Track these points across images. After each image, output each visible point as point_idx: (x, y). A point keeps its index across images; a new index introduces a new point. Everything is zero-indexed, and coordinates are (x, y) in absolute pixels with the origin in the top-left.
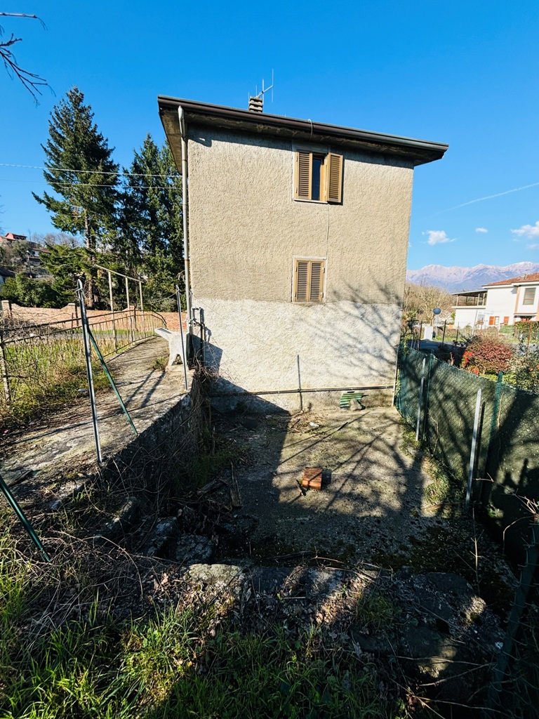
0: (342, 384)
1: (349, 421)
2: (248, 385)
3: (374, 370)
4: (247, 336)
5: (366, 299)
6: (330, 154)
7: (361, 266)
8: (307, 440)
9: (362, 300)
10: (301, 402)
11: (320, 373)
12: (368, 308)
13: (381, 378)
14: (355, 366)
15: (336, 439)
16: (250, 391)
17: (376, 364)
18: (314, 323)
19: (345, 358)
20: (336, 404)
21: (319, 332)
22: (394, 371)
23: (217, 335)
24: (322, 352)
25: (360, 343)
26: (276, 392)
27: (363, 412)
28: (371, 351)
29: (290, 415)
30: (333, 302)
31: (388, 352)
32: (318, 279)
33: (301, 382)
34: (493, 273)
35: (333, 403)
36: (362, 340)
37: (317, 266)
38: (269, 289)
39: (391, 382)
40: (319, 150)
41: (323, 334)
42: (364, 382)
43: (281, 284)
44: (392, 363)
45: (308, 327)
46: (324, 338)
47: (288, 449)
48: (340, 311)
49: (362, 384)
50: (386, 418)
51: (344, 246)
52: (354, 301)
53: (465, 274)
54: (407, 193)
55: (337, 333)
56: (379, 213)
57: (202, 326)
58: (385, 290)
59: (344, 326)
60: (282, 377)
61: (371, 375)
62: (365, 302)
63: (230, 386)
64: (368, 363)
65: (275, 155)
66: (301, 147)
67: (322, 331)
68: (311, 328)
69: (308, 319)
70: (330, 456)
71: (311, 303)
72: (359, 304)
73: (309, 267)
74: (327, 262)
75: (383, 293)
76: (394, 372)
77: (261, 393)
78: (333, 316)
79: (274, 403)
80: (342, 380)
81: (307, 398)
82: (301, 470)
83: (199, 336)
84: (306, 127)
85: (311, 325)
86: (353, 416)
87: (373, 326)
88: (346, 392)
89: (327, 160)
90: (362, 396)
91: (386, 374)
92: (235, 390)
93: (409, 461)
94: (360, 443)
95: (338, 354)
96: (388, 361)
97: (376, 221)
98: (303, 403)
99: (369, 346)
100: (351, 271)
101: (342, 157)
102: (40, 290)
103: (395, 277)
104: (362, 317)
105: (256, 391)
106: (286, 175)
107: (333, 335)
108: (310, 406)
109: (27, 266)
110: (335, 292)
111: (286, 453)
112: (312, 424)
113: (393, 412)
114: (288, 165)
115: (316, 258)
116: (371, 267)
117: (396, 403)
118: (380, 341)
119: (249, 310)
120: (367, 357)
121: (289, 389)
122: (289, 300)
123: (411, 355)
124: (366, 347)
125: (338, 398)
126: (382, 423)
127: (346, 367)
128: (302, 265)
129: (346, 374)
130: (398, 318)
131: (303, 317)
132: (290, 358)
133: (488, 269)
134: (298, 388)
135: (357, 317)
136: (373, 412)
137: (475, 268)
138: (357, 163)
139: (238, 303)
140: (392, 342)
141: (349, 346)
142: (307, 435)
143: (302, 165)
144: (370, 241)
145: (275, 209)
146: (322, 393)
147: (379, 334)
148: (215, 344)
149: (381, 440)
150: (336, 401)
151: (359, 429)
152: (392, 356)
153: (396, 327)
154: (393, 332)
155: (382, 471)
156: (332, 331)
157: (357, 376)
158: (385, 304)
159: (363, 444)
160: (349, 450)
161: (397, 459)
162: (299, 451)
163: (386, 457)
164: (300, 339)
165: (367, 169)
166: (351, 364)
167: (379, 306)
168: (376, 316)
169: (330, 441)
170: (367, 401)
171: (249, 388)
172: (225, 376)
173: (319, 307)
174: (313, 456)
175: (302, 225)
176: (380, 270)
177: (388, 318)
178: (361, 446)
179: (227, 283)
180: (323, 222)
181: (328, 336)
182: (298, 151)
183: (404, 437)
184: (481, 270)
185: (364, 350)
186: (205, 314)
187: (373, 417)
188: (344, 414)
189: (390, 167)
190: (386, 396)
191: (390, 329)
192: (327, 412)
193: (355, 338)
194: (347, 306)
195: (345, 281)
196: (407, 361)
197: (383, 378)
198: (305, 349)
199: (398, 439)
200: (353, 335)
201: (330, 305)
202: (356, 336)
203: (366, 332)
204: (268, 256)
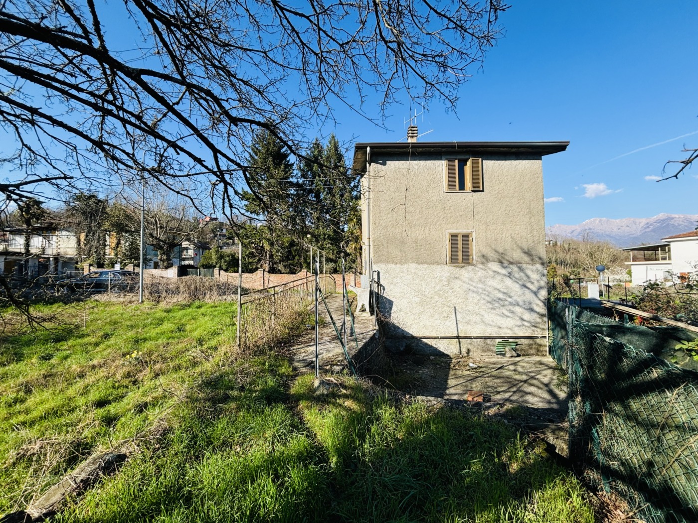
0: (496, 333)
1: (505, 365)
2: (414, 330)
3: (525, 321)
4: (412, 291)
5: (511, 260)
6: (471, 159)
7: (504, 235)
8: (468, 375)
9: (508, 261)
10: (460, 347)
11: (475, 323)
12: (515, 268)
13: (533, 328)
14: (508, 317)
15: (493, 376)
16: (415, 335)
17: (527, 316)
18: (467, 280)
19: (497, 310)
20: (492, 351)
21: (471, 288)
22: (545, 322)
23: (389, 290)
24: (476, 304)
25: (510, 297)
26: (437, 338)
27: (518, 359)
28: (521, 303)
29: (450, 358)
30: (483, 263)
31: (538, 305)
32: (468, 246)
33: (459, 329)
34: (681, 223)
35: (489, 350)
36: (511, 295)
37: (466, 237)
38: (428, 255)
39: (544, 334)
40: (462, 157)
41: (475, 290)
42: (517, 332)
43: (438, 251)
44: (543, 315)
45: (462, 284)
46: (477, 293)
47: (452, 380)
48: (489, 271)
49: (515, 334)
50: (541, 364)
51: (488, 221)
52: (501, 262)
53: (642, 225)
54: (538, 177)
55: (488, 289)
56: (515, 195)
57: (378, 283)
58: (528, 253)
59: (495, 283)
60: (441, 325)
61: (524, 325)
62: (511, 263)
63: (400, 331)
64: (520, 315)
65: (430, 164)
66: (448, 157)
67: (475, 287)
68: (464, 284)
69: (462, 277)
70: (489, 387)
71: (463, 265)
72: (506, 264)
73: (460, 238)
74: (474, 233)
75: (526, 255)
76: (545, 324)
77: (425, 338)
78: (483, 275)
79: (436, 346)
80: (496, 329)
81: (465, 344)
82: (465, 394)
83: (377, 291)
84: (452, 146)
85: (464, 282)
86: (508, 361)
87: (520, 283)
88: (501, 340)
89: (469, 163)
90: (517, 345)
91: (538, 325)
92: (403, 334)
93: (562, 395)
94: (516, 380)
95: (491, 306)
96: (538, 313)
97: (513, 200)
98: (462, 349)
99: (518, 300)
100: (496, 240)
101: (480, 159)
102: (227, 259)
103: (536, 242)
104: (510, 275)
105: (421, 336)
106: (439, 177)
107: (485, 290)
108: (469, 351)
109: (217, 241)
110: (483, 256)
111: (451, 382)
112: (471, 365)
113: (549, 360)
114: (440, 169)
115: (465, 231)
116: (513, 235)
117: (552, 353)
118: (529, 296)
119: (413, 271)
120: (518, 309)
121: (449, 335)
122: (445, 263)
123: (558, 307)
124: (516, 301)
125: (494, 346)
126: (537, 367)
127: (498, 317)
128: (454, 237)
129: (499, 324)
130: (544, 275)
131: (457, 276)
132: (447, 309)
133: (673, 218)
134: (456, 335)
135: (505, 275)
136: (528, 359)
137: (655, 218)
138: (493, 161)
139: (405, 266)
140: (540, 296)
141: (499, 299)
142: (468, 372)
143: (451, 169)
144: (510, 215)
145: (431, 200)
146: (478, 340)
147: (526, 289)
148: (388, 297)
149: (535, 379)
150: (492, 348)
151: (515, 370)
152: (542, 309)
153: (543, 283)
154: (540, 288)
155: (536, 399)
156: (483, 287)
157: (510, 325)
158: (529, 264)
159: (518, 381)
160: (506, 384)
161: (551, 392)
162: (462, 382)
163: (540, 391)
164: (456, 293)
165: (502, 164)
166: (503, 315)
167: (524, 266)
168: (522, 274)
169: (488, 377)
170: (522, 350)
171: (415, 332)
172: (396, 322)
173: (470, 268)
174: (474, 386)
175: (452, 208)
176: (521, 237)
177: (534, 276)
178: (517, 382)
179: (397, 253)
180: (469, 205)
181: (480, 291)
182: (446, 159)
183: (558, 379)
184: (664, 220)
185: (514, 303)
186: (381, 275)
187: (528, 362)
188: (500, 359)
189: (521, 161)
190: (540, 345)
191: (537, 285)
192: (484, 358)
193: (504, 293)
194: (495, 266)
195: (491, 247)
196: (556, 313)
197: (535, 329)
198: (460, 301)
199: (553, 379)
200: (502, 290)
201: (480, 266)
202: (505, 291)
203: (515, 288)
204: (427, 232)
